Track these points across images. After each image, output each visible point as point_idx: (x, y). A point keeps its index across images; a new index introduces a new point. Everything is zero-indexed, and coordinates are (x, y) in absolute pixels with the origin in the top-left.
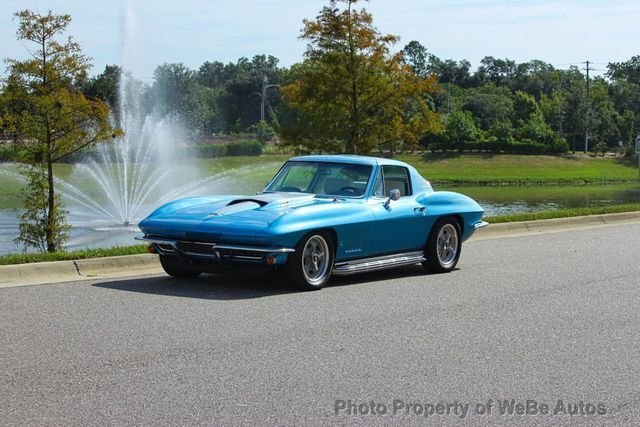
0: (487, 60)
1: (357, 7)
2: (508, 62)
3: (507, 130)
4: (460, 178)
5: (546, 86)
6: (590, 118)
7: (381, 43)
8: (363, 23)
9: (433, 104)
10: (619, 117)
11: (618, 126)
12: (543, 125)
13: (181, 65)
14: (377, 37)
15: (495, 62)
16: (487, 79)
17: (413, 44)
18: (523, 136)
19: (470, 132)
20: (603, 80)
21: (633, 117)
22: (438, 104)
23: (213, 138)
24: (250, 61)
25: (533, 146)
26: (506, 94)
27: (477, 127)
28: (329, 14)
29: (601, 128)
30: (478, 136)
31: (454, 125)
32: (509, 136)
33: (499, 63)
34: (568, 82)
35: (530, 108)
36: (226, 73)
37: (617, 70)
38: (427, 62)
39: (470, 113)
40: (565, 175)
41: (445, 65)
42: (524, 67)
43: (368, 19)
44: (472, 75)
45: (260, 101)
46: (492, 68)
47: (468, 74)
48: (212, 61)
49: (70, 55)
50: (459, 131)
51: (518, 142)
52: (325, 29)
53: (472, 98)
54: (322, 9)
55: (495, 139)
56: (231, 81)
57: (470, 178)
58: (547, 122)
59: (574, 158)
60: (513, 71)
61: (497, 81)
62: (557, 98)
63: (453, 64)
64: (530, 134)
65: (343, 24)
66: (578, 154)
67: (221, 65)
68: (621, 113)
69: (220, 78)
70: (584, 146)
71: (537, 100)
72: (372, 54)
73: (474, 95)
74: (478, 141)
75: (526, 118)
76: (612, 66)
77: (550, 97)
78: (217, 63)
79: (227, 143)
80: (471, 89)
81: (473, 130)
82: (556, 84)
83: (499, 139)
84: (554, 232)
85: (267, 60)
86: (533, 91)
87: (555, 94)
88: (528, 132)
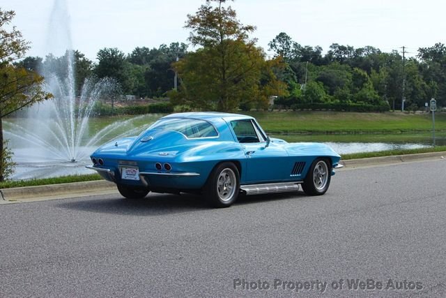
0: (334, 46)
1: (225, 6)
2: (349, 47)
3: (347, 96)
4: (313, 129)
5: (375, 64)
6: (405, 86)
7: (243, 31)
8: (229, 17)
9: (295, 77)
10: (426, 86)
11: (426, 92)
12: (373, 92)
13: (116, 49)
14: (240, 27)
15: (339, 47)
16: (334, 59)
17: (282, 35)
18: (358, 100)
19: (320, 96)
20: (415, 60)
21: (436, 85)
22: (299, 77)
23: (141, 101)
24: (168, 46)
25: (365, 107)
26: (347, 70)
27: (326, 93)
28: (205, 10)
29: (413, 94)
30: (326, 100)
31: (310, 92)
32: (348, 100)
33: (342, 48)
34: (391, 61)
35: (364, 80)
36: (151, 55)
37: (425, 53)
38: (292, 48)
39: (321, 83)
40: (388, 127)
41: (304, 49)
42: (359, 51)
43: (233, 14)
44: (323, 56)
45: (174, 75)
46: (337, 51)
47: (321, 56)
48: (141, 47)
49: (15, 40)
50: (312, 96)
51: (354, 104)
52: (203, 21)
53: (323, 72)
54: (200, 7)
55: (339, 101)
56: (154, 61)
57: (320, 129)
58: (375, 89)
59: (393, 115)
60: (352, 54)
61: (341, 60)
62: (383, 73)
63: (310, 48)
64: (363, 98)
65: (215, 17)
66: (397, 112)
67: (147, 49)
68: (428, 83)
69: (146, 58)
70: (401, 106)
71: (369, 73)
72: (236, 39)
73: (324, 70)
74: (326, 103)
75: (361, 86)
76: (421, 50)
77: (378, 72)
78: (145, 48)
79: (149, 104)
80: (323, 66)
81: (323, 95)
82: (382, 63)
83: (342, 102)
84: (364, 167)
85: (180, 46)
86: (367, 67)
87: (381, 70)
88: (361, 97)
